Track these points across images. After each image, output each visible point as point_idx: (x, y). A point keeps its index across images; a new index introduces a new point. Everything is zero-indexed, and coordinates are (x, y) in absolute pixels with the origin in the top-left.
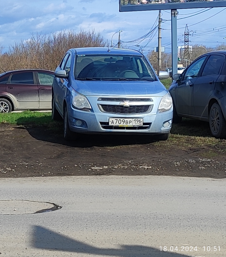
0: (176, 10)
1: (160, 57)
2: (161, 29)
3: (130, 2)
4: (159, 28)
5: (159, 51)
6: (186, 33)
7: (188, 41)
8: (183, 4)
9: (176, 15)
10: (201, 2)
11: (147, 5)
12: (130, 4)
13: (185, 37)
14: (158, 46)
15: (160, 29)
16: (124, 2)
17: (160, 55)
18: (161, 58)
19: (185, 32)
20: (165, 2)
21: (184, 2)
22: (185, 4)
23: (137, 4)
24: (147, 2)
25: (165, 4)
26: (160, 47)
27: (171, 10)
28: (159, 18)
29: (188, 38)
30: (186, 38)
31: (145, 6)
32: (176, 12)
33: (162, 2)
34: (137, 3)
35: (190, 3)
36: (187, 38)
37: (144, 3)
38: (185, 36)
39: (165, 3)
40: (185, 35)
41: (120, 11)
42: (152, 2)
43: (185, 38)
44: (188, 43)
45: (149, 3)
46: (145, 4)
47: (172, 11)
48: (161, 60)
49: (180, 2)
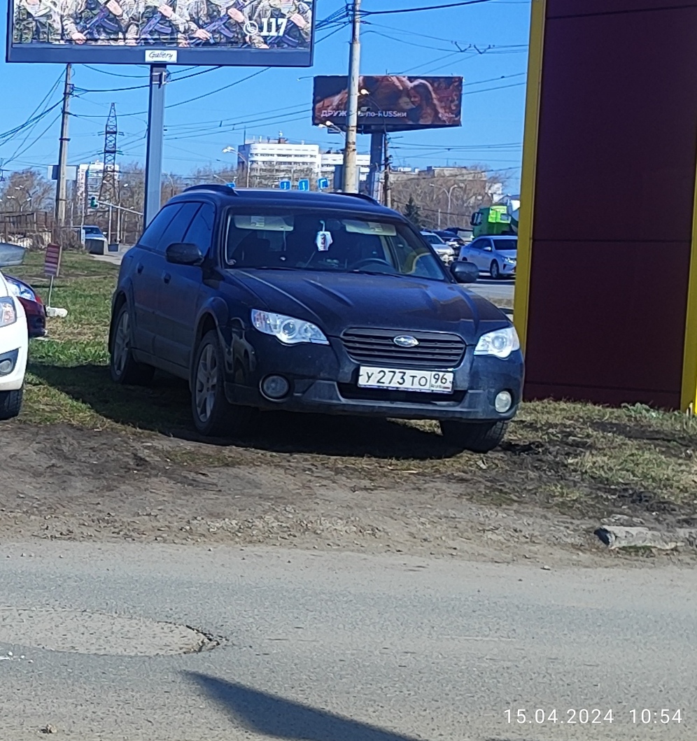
0: (166, 67)
1: (63, 195)
2: (70, 114)
3: (39, 36)
4: (64, 112)
5: (62, 176)
6: (111, 127)
7: (114, 152)
8: (185, 51)
9: (163, 83)
10: (235, 49)
11: (85, 47)
12: (38, 42)
13: (106, 139)
14: (57, 164)
15: (66, 115)
16: (21, 36)
17: (63, 189)
18: (64, 198)
19: (107, 126)
20: (135, 41)
21: (188, 46)
22: (191, 52)
23: (57, 43)
24: (85, 38)
25: (134, 48)
26: (65, 166)
27: (149, 66)
28: (66, 84)
29: (114, 142)
30: (111, 141)
31: (79, 50)
32: (164, 74)
33: (127, 41)
34: (59, 40)
35: (205, 49)
36: (111, 143)
37: (77, 42)
38: (108, 135)
39: (136, 45)
40: (107, 133)
41: (7, 61)
42: (99, 39)
43: (107, 141)
44: (114, 158)
45: (90, 42)
46: (78, 44)
47: (154, 69)
48: (64, 202)
49: (177, 46)
